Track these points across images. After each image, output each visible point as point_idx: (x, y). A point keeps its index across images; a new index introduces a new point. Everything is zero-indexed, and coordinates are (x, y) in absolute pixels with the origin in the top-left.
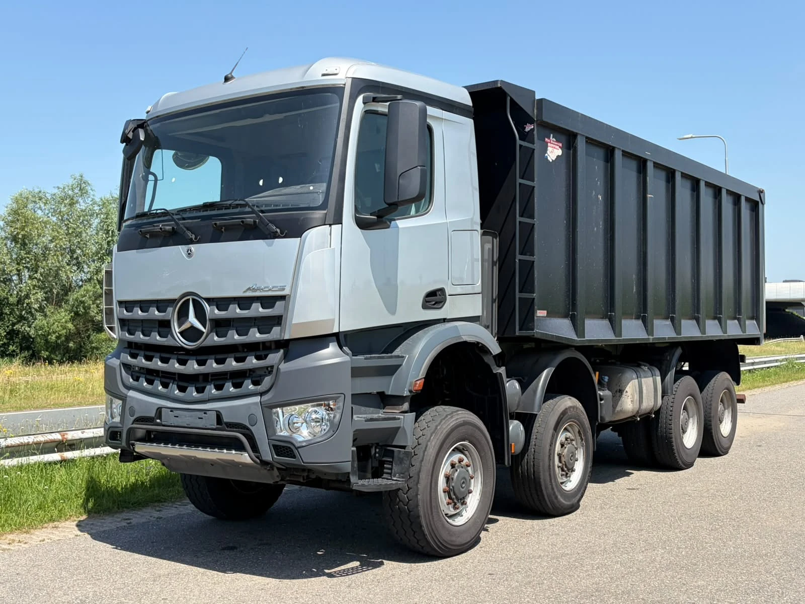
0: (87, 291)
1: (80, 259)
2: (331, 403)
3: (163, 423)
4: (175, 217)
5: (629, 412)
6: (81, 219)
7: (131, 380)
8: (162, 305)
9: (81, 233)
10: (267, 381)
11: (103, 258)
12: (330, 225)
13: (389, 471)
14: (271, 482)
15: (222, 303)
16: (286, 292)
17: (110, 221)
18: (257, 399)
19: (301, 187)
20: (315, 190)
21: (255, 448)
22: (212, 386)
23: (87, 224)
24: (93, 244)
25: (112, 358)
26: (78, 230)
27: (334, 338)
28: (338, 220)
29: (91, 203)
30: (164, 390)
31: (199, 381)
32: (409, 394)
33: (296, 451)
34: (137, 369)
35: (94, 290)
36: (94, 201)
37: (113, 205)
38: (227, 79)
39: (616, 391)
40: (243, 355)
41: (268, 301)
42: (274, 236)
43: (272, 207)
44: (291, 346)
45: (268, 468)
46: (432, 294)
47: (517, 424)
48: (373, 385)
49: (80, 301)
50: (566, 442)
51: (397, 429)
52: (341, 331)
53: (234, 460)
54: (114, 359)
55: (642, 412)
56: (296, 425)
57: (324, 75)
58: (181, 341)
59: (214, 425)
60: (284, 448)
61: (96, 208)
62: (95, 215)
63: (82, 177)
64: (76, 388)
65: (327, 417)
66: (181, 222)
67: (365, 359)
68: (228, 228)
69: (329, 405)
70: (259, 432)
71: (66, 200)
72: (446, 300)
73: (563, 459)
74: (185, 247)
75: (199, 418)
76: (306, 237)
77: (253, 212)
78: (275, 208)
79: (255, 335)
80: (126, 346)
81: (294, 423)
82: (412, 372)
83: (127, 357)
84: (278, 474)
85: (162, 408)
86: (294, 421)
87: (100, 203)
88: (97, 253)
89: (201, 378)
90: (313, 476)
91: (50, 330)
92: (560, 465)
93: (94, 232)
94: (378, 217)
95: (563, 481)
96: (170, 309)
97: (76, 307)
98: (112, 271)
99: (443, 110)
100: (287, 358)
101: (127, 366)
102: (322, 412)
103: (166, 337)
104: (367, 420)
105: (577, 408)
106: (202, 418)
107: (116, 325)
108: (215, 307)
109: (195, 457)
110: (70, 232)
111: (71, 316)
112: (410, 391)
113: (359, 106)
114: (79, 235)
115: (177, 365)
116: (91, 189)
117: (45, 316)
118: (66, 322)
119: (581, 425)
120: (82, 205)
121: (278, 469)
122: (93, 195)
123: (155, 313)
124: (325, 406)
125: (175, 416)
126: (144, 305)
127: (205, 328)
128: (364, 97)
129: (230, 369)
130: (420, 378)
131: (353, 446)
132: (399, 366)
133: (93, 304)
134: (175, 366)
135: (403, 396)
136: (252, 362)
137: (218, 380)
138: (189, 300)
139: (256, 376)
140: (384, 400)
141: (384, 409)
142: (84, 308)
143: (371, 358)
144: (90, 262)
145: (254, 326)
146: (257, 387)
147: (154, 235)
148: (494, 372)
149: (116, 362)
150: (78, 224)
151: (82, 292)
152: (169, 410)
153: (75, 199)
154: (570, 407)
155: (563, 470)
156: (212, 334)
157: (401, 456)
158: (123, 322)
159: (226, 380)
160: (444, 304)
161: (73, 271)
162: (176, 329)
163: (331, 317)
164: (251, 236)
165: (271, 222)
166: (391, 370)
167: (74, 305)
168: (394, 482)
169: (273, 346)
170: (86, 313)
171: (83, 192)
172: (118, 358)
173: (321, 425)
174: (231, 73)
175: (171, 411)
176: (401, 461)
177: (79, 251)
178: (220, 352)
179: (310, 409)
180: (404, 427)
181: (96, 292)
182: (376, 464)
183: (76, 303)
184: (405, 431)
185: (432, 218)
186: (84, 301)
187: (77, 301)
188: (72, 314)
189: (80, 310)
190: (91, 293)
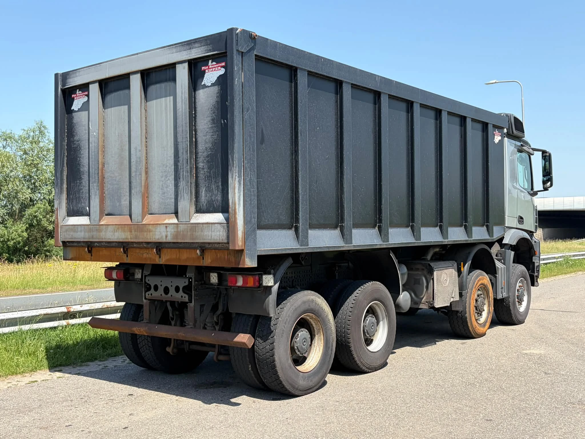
0: (39, 208)
6: (40, 153)
9: (37, 164)
23: (43, 158)
26: (35, 162)
35: (44, 207)
49: (34, 216)
91: (9, 237)
97: (30, 220)
110: (29, 163)
111: (27, 227)
117: (6, 228)
118: (22, 232)
133: (44, 217)
142: (37, 221)
170: (39, 224)
183: (30, 217)
186: (36, 216)
187: (32, 216)
188: (27, 226)
189: (33, 222)
190: (42, 210)
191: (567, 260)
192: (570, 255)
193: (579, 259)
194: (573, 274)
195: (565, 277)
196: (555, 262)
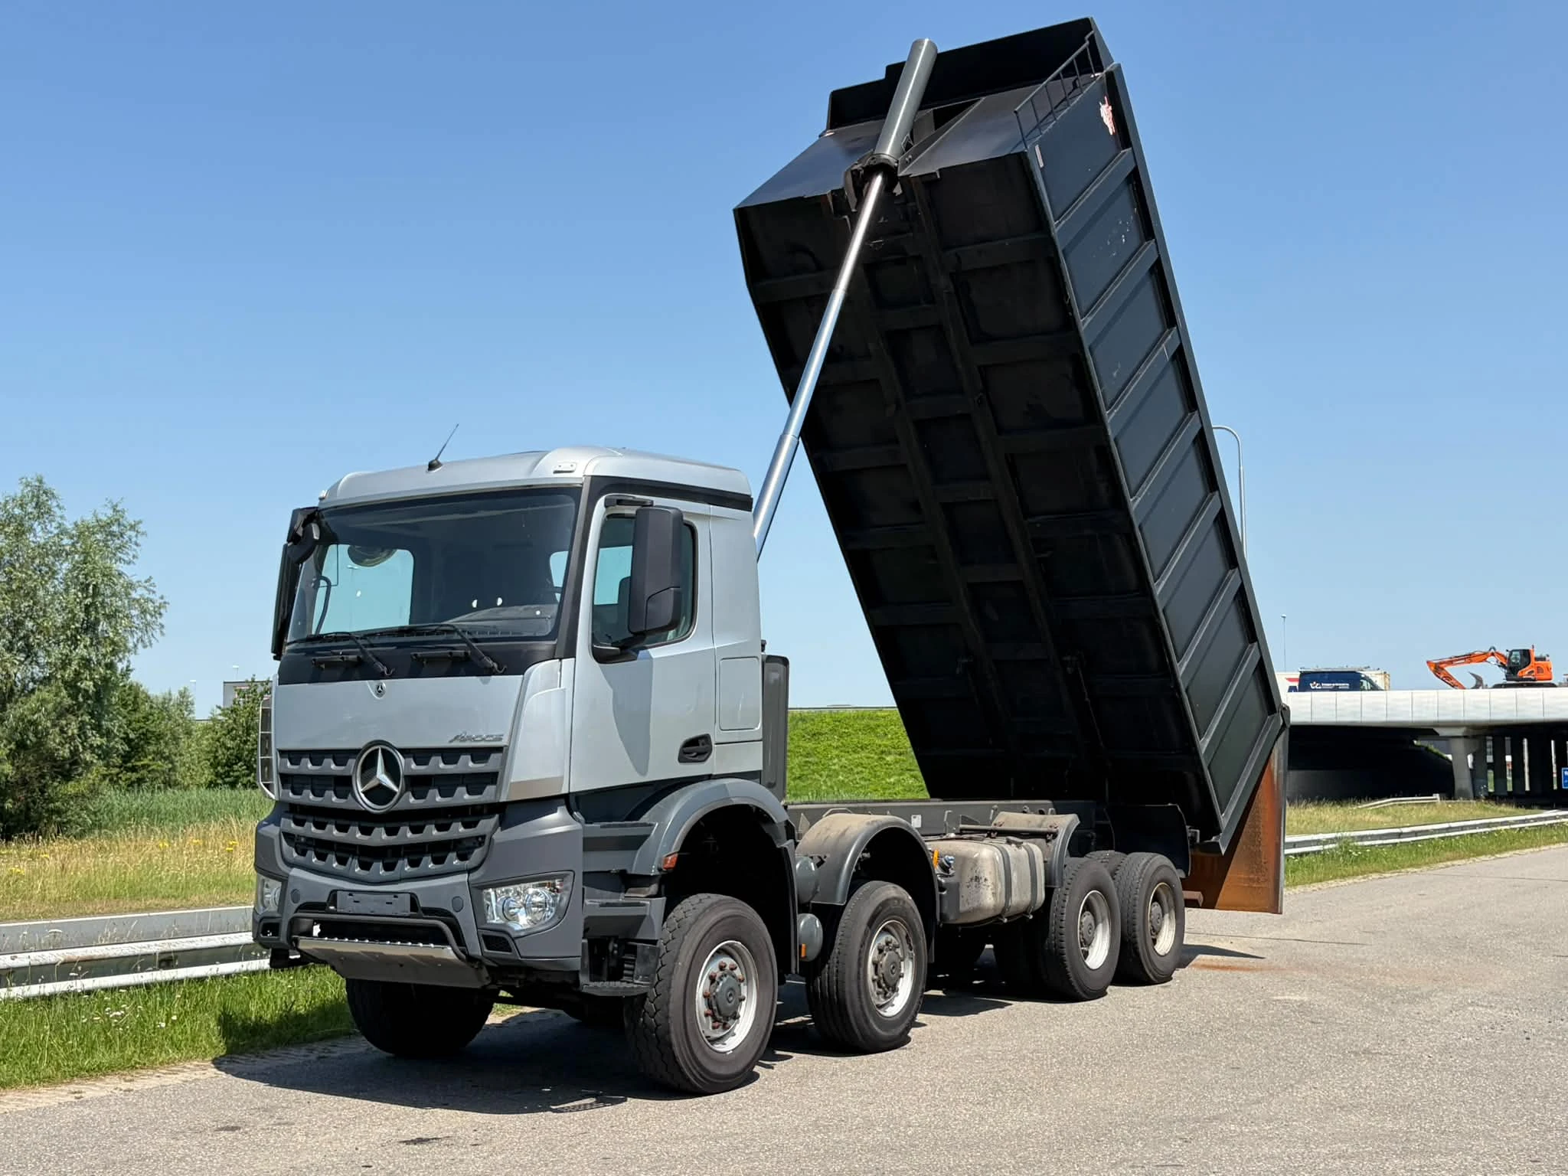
0: (44, 701)
1: (31, 640)
2: (557, 882)
3: (339, 910)
4: (359, 641)
5: (988, 910)
6: (37, 561)
7: (295, 855)
8: (341, 756)
9: (35, 589)
10: (477, 854)
11: (76, 637)
12: (561, 659)
13: (630, 973)
14: (478, 986)
15: (421, 755)
16: (504, 742)
17: (90, 566)
18: (464, 877)
19: (525, 609)
20: (543, 615)
21: (460, 940)
22: (406, 861)
23: (47, 573)
24: (57, 609)
25: (269, 824)
26: (29, 583)
27: (563, 801)
28: (570, 652)
29: (56, 532)
30: (341, 868)
31: (388, 856)
32: (658, 873)
33: (512, 944)
34: (303, 839)
36: (62, 527)
37: (98, 536)
38: (432, 466)
39: (972, 879)
40: (445, 822)
41: (480, 754)
42: (491, 672)
43: (488, 636)
44: (508, 811)
45: (476, 967)
46: (692, 743)
47: (812, 919)
48: (611, 861)
49: (29, 721)
50: (886, 947)
51: (642, 918)
52: (571, 791)
53: (431, 957)
54: (272, 825)
55: (1012, 911)
56: (512, 911)
57: (556, 472)
58: (365, 803)
59: (407, 912)
60: (497, 939)
61: (66, 541)
62: (64, 554)
63: (41, 482)
64: (12, 887)
65: (551, 901)
66: (368, 649)
67: (601, 827)
68: (431, 660)
69: (554, 885)
70: (466, 919)
71: (9, 525)
72: (711, 750)
73: (881, 971)
74: (374, 683)
75: (388, 903)
76: (530, 674)
77: (463, 641)
78: (492, 636)
79: (463, 797)
80: (288, 809)
81: (511, 908)
82: (662, 845)
83: (290, 824)
84: (487, 975)
85: (337, 890)
86: (511, 906)
87: (74, 532)
88: (65, 627)
89: (389, 852)
90: (533, 979)
92: (876, 977)
93: (61, 588)
94: (622, 648)
95: (881, 1003)
96: (351, 762)
97: (20, 733)
98: (270, 710)
99: (710, 504)
100: (503, 824)
101: (289, 837)
102: (545, 891)
103: (345, 797)
104: (602, 905)
105: (904, 902)
106: (391, 903)
107: (275, 781)
108: (412, 760)
109: (381, 954)
110: (14, 587)
111: (11, 750)
112: (660, 870)
113: (600, 510)
114: (31, 594)
115: (359, 835)
116: (58, 506)
119: (910, 927)
120: (39, 535)
121: (489, 968)
122: (62, 517)
123: (332, 767)
124: (549, 886)
125: (355, 901)
126: (317, 756)
127: (398, 786)
128: (606, 499)
129: (430, 839)
130: (673, 851)
131: (583, 938)
132: (646, 837)
133: (54, 725)
134: (356, 836)
135: (649, 876)
136: (458, 830)
137: (414, 853)
138: (378, 750)
139: (462, 848)
140: (627, 881)
141: (625, 892)
142: (36, 733)
143: (609, 826)
144: (50, 646)
145: (462, 785)
146: (463, 862)
147: (331, 665)
148: (778, 846)
149: (273, 831)
150: (30, 572)
151: (33, 702)
152: (348, 893)
153: (27, 525)
154: (895, 898)
155: (880, 986)
156: (407, 794)
157: (646, 952)
158: (286, 779)
159: (424, 854)
160: (708, 757)
161: (17, 663)
162: (359, 788)
163: (558, 774)
164: (462, 670)
165: (487, 654)
166: (635, 843)
167: (17, 728)
168: (635, 986)
169: (485, 811)
170: (40, 743)
171: (42, 510)
172: (278, 824)
173: (544, 911)
174: (437, 459)
175: (350, 895)
176: (646, 960)
177: (29, 624)
178: (417, 818)
179: (531, 891)
180: (650, 916)
181: (60, 703)
182: (613, 963)
183: (21, 723)
184: (651, 920)
185: (694, 644)
186: (35, 721)
187: (23, 720)
188: (13, 746)
189: (28, 738)
190: (50, 706)
191: (1346, 847)
192: (1353, 837)
193: (1372, 845)
194: (1359, 879)
195: (1342, 883)
196: (1319, 852)
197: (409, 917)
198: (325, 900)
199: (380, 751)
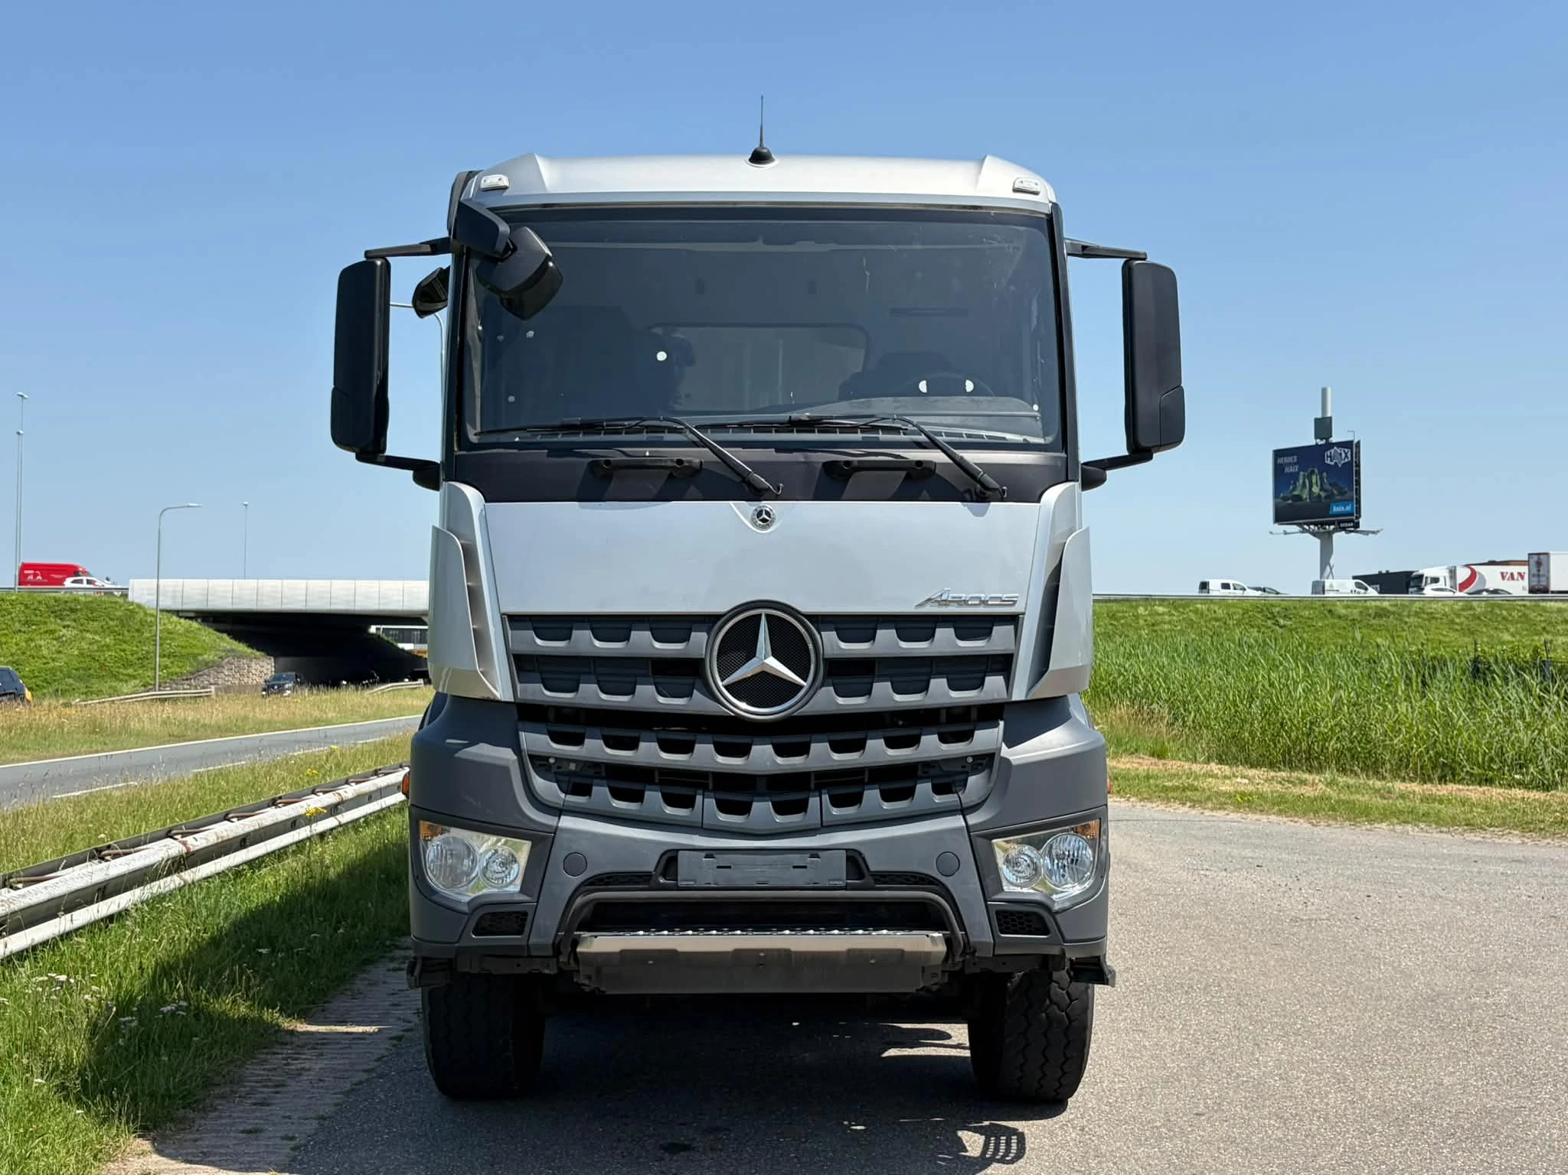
3: (685, 885)
7: (562, 793)
8: (670, 626)
10: (976, 784)
12: (1074, 482)
15: (854, 626)
16: (1017, 608)
18: (957, 821)
22: (826, 798)
30: (679, 812)
31: (784, 789)
33: (1050, 922)
34: (576, 767)
38: (757, 157)
40: (906, 733)
41: (974, 625)
54: (499, 745)
57: (1015, 191)
58: (732, 704)
59: (841, 880)
60: (1023, 916)
70: (965, 886)
75: (796, 867)
79: (943, 693)
83: (544, 742)
85: (678, 850)
89: (788, 783)
96: (699, 636)
100: (1015, 736)
101: (543, 762)
103: (686, 695)
106: (805, 867)
107: (499, 668)
108: (834, 633)
115: (714, 756)
123: (648, 644)
125: (718, 867)
126: (608, 626)
127: (803, 676)
129: (876, 761)
134: (709, 758)
136: (932, 746)
137: (844, 785)
138: (758, 616)
139: (943, 775)
145: (939, 675)
146: (949, 797)
149: (504, 754)
152: (703, 854)
156: (824, 689)
158: (528, 662)
159: (865, 785)
162: (718, 680)
164: (925, 493)
169: (984, 715)
172: (513, 745)
175: (708, 857)
178: (848, 728)
197: (845, 888)
198: (651, 868)
199: (763, 618)
